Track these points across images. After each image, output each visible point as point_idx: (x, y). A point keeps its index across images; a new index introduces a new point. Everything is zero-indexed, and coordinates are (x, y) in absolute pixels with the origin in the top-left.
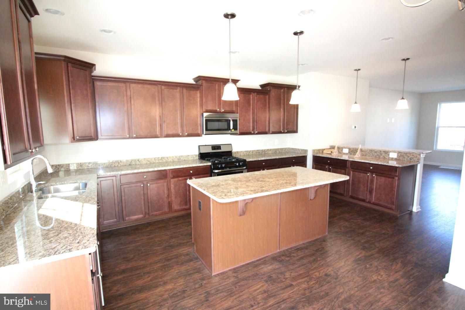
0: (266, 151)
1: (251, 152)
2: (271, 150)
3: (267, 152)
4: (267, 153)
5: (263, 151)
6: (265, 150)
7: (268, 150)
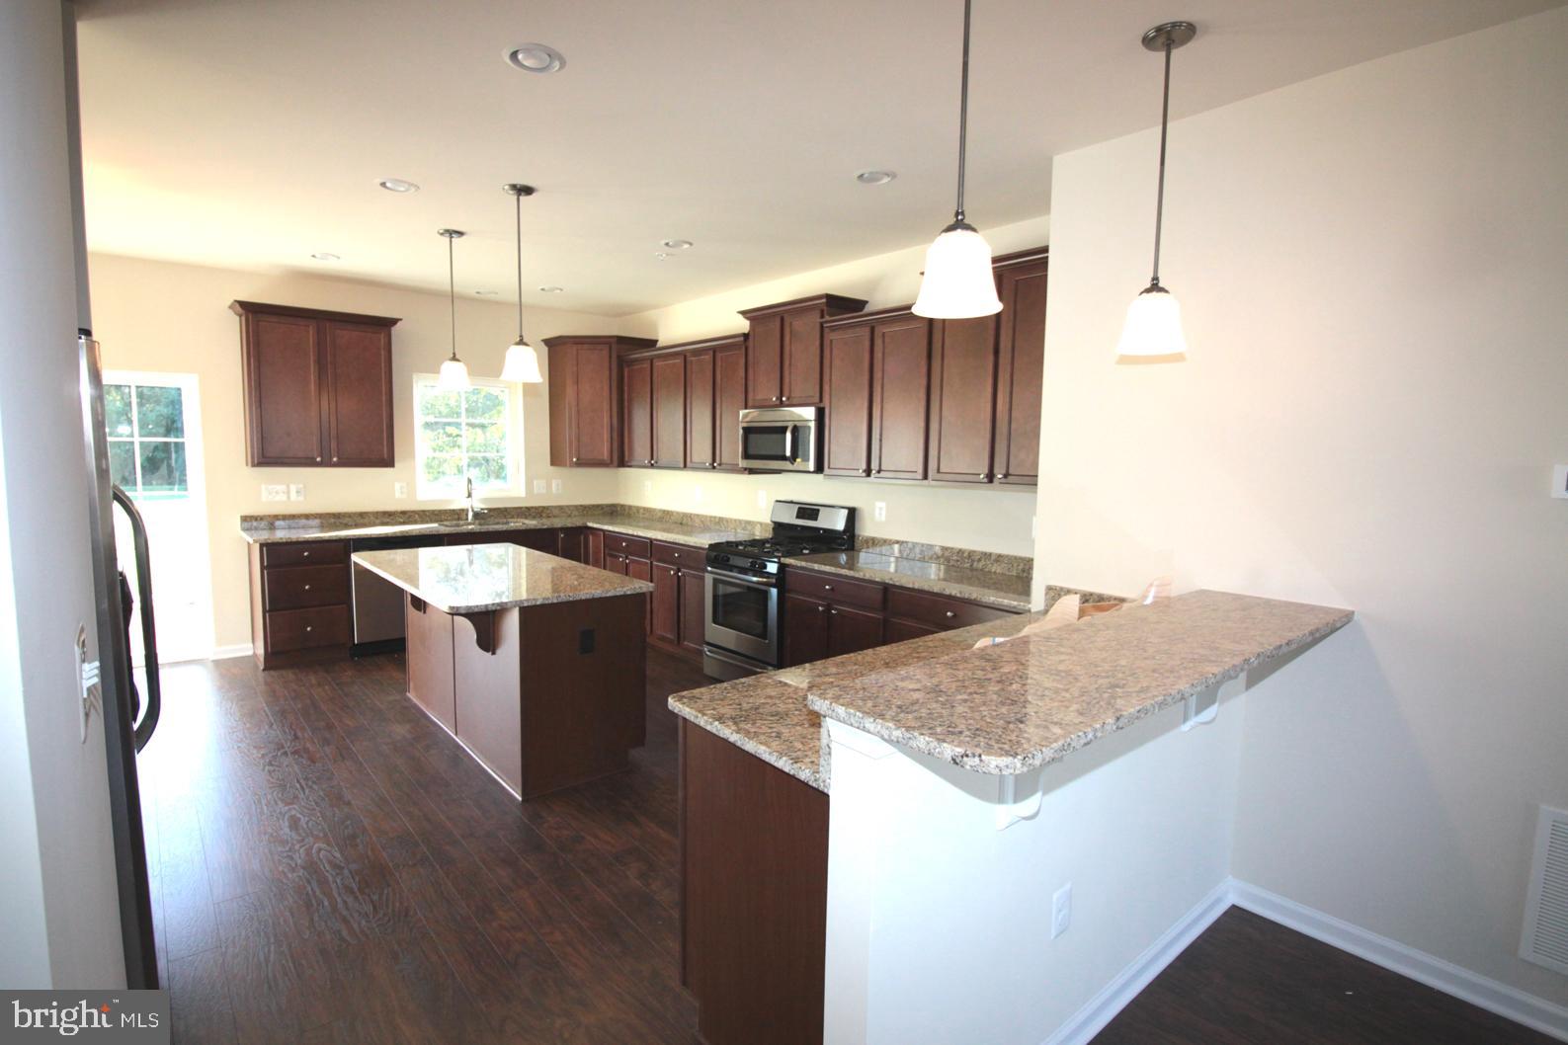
0: (979, 560)
1: (917, 550)
2: (999, 558)
3: (980, 565)
4: (982, 570)
5: (962, 558)
6: (971, 554)
7: (987, 556)
